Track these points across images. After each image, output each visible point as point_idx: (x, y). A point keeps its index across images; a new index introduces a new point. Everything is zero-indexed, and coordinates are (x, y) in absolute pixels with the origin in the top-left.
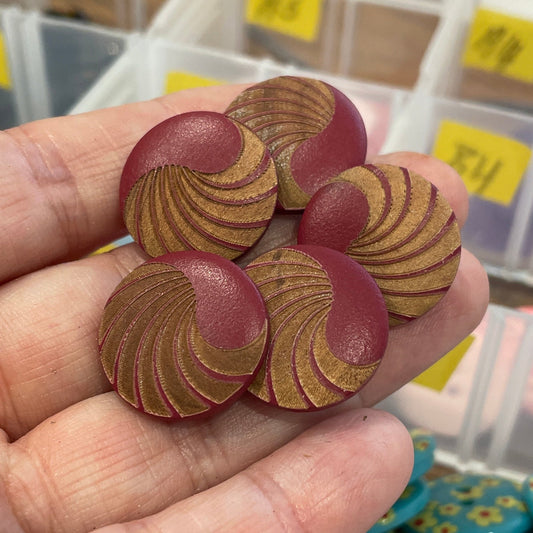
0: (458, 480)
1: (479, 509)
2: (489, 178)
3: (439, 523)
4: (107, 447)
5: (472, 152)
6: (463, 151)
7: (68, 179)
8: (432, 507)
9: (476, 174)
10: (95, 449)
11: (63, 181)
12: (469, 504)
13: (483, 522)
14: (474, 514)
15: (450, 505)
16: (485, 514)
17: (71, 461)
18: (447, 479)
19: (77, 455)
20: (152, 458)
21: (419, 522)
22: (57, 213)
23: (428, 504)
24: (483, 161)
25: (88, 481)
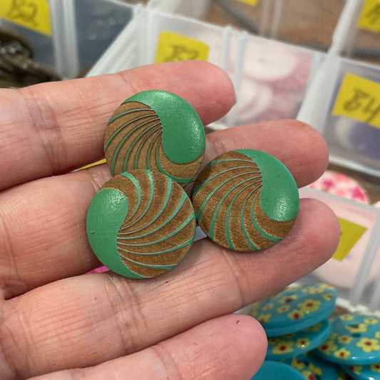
0: (350, 318)
1: (364, 340)
2: (375, 113)
3: (338, 349)
4: (68, 312)
5: (365, 95)
6: (359, 94)
7: (56, 128)
8: (333, 338)
9: (367, 110)
10: (60, 312)
11: (52, 128)
12: (357, 336)
13: (367, 349)
14: (361, 343)
15: (345, 336)
16: (369, 344)
17: (44, 319)
18: (342, 318)
19: (47, 316)
20: (97, 322)
21: (325, 347)
22: (46, 149)
23: (331, 335)
24: (373, 101)
25: (53, 333)
